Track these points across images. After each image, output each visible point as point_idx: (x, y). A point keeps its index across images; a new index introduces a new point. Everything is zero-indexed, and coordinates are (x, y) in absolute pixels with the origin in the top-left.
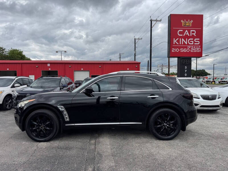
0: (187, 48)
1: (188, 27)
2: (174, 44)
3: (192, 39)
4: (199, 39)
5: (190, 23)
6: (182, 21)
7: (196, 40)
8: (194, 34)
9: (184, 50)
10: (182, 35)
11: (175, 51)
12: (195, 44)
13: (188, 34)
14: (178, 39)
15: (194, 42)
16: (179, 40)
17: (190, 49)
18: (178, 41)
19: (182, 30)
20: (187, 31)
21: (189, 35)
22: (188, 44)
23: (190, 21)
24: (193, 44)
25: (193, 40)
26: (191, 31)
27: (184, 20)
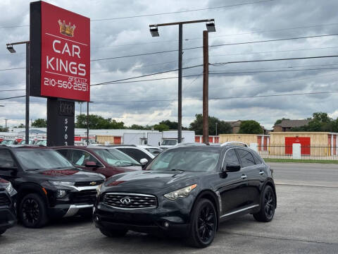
0: (68, 82)
1: (69, 36)
2: (48, 67)
3: (75, 64)
4: (84, 66)
5: (71, 29)
6: (59, 22)
7: (81, 67)
8: (78, 54)
9: (63, 85)
10: (59, 52)
11: (48, 83)
12: (80, 74)
13: (68, 51)
14: (53, 58)
15: (79, 71)
16: (54, 61)
17: (72, 83)
18: (54, 63)
19: (59, 42)
20: (66, 45)
21: (70, 54)
22: (69, 73)
23: (72, 25)
24: (76, 73)
25: (77, 66)
26: (74, 46)
27: (62, 22)
